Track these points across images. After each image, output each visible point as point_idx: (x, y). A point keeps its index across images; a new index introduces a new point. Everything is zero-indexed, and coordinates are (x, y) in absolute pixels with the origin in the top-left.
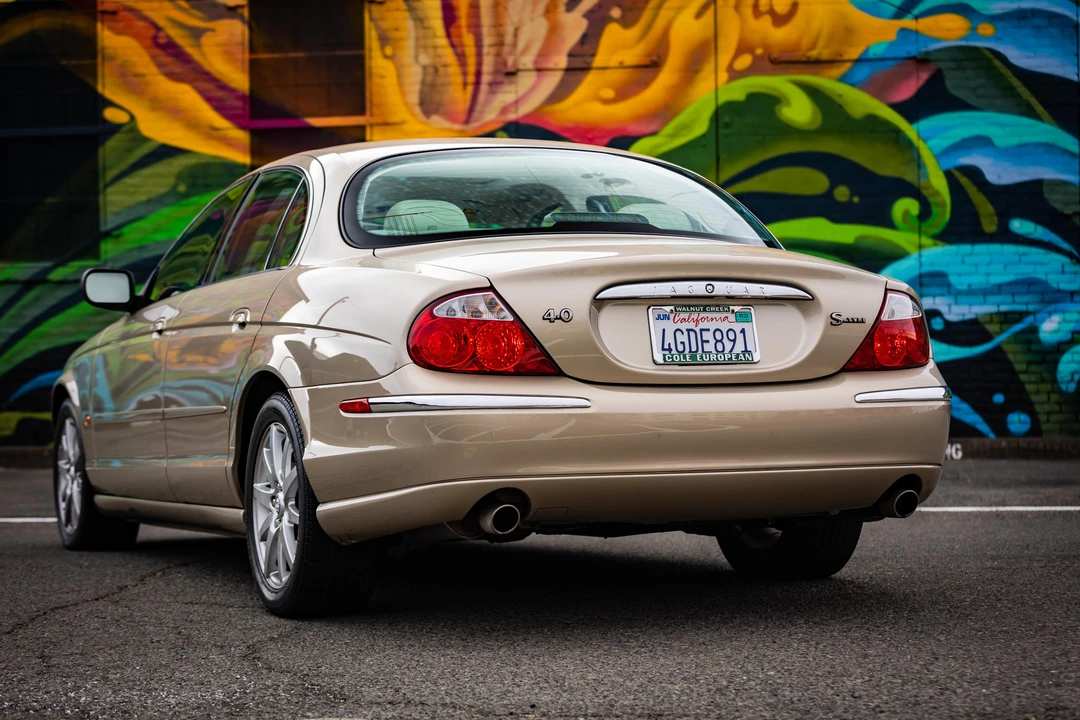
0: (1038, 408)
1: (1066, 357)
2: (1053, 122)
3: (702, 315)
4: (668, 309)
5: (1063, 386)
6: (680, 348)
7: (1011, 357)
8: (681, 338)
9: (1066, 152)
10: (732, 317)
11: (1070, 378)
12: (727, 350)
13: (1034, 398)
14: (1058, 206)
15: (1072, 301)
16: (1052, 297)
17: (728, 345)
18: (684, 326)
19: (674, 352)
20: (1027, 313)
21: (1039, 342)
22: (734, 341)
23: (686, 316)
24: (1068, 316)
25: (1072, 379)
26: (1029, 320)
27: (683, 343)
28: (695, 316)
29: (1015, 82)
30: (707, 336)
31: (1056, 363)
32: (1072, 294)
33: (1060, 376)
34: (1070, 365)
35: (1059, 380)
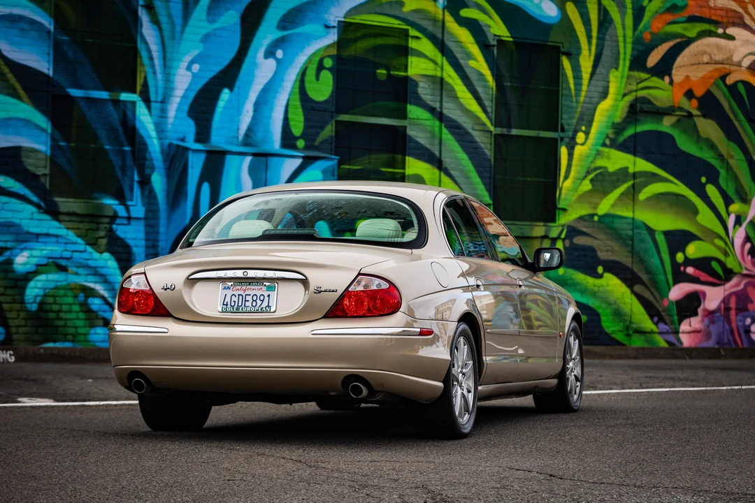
0: (11, 322)
1: (32, 284)
2: (30, 103)
3: (249, 287)
4: (230, 284)
5: (28, 306)
6: (233, 304)
8: (233, 298)
9: (38, 127)
10: (264, 288)
11: (33, 300)
12: (258, 306)
13: (9, 315)
14: (31, 168)
15: (37, 242)
16: (25, 238)
17: (259, 302)
18: (237, 293)
19: (229, 306)
20: (7, 249)
21: (13, 271)
22: (263, 301)
23: (239, 287)
24: (35, 253)
25: (34, 302)
26: (8, 253)
27: (235, 301)
28: (244, 288)
29: (6, 70)
30: (248, 298)
31: (24, 288)
32: (38, 235)
33: (26, 298)
34: (34, 290)
35: (27, 301)
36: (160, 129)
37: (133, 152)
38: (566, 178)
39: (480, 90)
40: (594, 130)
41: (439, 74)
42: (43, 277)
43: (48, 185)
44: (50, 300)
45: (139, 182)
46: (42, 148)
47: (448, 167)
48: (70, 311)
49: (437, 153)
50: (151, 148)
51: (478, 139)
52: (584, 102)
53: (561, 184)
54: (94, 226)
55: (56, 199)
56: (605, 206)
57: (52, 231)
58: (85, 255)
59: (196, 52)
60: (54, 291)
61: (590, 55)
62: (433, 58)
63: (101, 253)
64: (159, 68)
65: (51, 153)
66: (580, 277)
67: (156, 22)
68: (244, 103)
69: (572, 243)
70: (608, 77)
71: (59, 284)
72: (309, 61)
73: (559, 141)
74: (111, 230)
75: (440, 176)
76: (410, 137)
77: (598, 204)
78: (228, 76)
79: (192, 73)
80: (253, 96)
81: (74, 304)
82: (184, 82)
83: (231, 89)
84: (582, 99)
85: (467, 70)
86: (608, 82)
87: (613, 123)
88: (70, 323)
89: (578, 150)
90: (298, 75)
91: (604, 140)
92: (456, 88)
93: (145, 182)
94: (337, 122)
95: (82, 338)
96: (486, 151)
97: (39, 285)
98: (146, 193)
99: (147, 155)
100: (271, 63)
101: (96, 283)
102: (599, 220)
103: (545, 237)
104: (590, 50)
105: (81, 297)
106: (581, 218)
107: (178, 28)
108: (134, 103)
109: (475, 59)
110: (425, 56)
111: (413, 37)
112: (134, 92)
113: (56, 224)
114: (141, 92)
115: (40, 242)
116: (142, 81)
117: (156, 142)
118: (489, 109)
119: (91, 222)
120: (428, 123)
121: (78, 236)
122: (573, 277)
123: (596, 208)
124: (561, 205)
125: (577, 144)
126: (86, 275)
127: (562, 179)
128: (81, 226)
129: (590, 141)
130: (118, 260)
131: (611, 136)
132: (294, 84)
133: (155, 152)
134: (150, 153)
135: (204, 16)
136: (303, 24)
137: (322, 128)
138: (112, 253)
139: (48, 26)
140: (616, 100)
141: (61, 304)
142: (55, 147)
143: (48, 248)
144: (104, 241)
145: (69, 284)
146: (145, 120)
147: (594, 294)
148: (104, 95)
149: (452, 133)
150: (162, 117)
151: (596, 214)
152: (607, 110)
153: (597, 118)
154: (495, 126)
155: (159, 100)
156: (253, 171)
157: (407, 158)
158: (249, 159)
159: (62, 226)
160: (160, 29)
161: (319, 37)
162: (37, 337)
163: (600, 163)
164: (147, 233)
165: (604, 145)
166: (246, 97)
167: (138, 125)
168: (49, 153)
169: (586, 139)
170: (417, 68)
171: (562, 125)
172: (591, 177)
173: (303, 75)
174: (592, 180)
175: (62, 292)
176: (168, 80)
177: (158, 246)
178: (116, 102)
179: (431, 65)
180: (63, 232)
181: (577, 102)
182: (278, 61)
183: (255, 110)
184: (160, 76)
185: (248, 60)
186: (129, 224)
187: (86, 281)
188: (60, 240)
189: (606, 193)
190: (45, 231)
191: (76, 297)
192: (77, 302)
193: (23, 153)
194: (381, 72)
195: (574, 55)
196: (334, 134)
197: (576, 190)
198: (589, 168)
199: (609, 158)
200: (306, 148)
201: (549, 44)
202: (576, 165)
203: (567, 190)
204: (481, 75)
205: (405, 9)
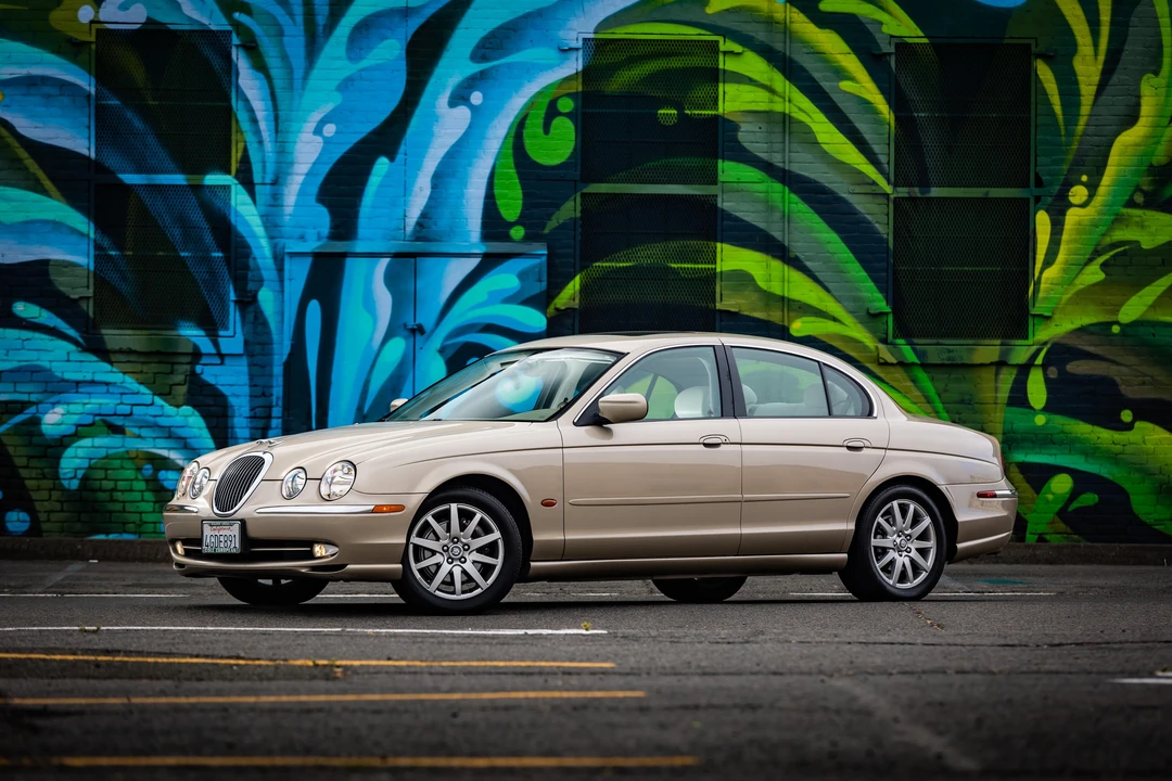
0: (38, 506)
1: (69, 452)
2: (62, 199)
5: (65, 483)
7: (11, 450)
9: (74, 231)
11: (72, 475)
13: (35, 496)
14: (62, 289)
15: (77, 392)
16: (57, 388)
20: (31, 403)
21: (41, 434)
24: (72, 408)
25: (75, 477)
26: (33, 409)
29: (23, 154)
31: (59, 457)
32: (78, 383)
33: (61, 471)
34: (73, 461)
35: (62, 477)
36: (271, 223)
37: (227, 259)
38: (1049, 261)
39: (863, 127)
40: (1107, 180)
41: (778, 107)
42: (87, 442)
43: (91, 314)
44: (100, 474)
45: (236, 302)
46: (81, 260)
47: (802, 257)
48: (131, 490)
49: (777, 235)
50: (256, 252)
51: (859, 208)
52: (1085, 134)
53: (1037, 274)
54: (165, 368)
55: (104, 331)
56: (1134, 308)
57: (98, 377)
58: (152, 411)
59: (330, 107)
60: (103, 461)
61: (1096, 54)
62: (768, 83)
63: (178, 406)
64: (267, 135)
65: (95, 268)
66: (1082, 429)
67: (260, 66)
68: (415, 176)
69: (1062, 371)
70: (1138, 89)
71: (111, 451)
72: (531, 104)
73: (1032, 201)
74: (193, 373)
75: (783, 271)
76: (723, 210)
77: (1121, 304)
78: (387, 138)
79: (324, 138)
80: (430, 165)
81: (136, 479)
82: (310, 152)
83: (392, 157)
84: (1080, 128)
85: (834, 96)
86: (1139, 97)
87: (1151, 166)
88: (129, 507)
89: (1072, 217)
90: (510, 128)
91: (1132, 196)
92: (815, 127)
93: (248, 302)
94: (583, 196)
95: (150, 527)
96: (877, 225)
97: (81, 452)
98: (250, 317)
99: (251, 262)
100: (463, 112)
101: (170, 449)
102: (1122, 331)
103: (1001, 364)
104: (1096, 45)
105: (148, 470)
106: (1082, 330)
107: (299, 73)
108: (227, 188)
109: (852, 79)
110: (751, 81)
111: (725, 53)
112: (228, 172)
113: (107, 366)
114: (237, 171)
115: (82, 393)
116: (239, 155)
117: (264, 242)
118: (883, 159)
119: (160, 362)
120: (761, 187)
121: (141, 383)
122: (1067, 428)
123: (1116, 312)
124: (1039, 308)
125: (1071, 205)
126: (155, 438)
127: (1038, 266)
128: (145, 368)
129: (1098, 200)
130: (205, 416)
131: (1145, 188)
132: (503, 143)
133: (265, 258)
134: (255, 259)
135: (342, 51)
136: (519, 50)
137: (557, 207)
138: (194, 406)
139: (87, 88)
140: (1156, 126)
141: (116, 480)
142: (101, 257)
143: (93, 401)
144: (184, 389)
145: (127, 452)
146: (245, 211)
147: (1114, 458)
148: (179, 179)
149: (806, 200)
150: (273, 206)
151: (1117, 323)
152: (1136, 145)
153: (1113, 158)
154: (895, 185)
155: (268, 181)
156: (391, 280)
157: (719, 245)
158: (385, 262)
159: (114, 370)
160: (269, 78)
161: (549, 67)
162: (78, 526)
163: (1120, 235)
164: (252, 376)
165: (1131, 204)
166: (418, 167)
167: (233, 219)
168: (92, 268)
169: (1091, 196)
170: (733, 100)
171: (1037, 174)
172: (1101, 259)
173: (520, 126)
174: (1104, 266)
175: (117, 463)
176: (283, 150)
177: (272, 395)
178: (197, 189)
179: (763, 95)
180: (117, 377)
181: (1070, 134)
182: (473, 108)
183: (434, 186)
184: (269, 146)
185: (419, 112)
186: (222, 364)
187: (155, 447)
188: (111, 389)
189: (1138, 285)
190: (89, 377)
191: (139, 469)
192: (140, 477)
193: (51, 269)
194: (668, 113)
195: (1062, 58)
196: (578, 215)
197: (1071, 283)
198: (1098, 245)
199: (1142, 225)
200: (528, 238)
201: (1006, 41)
202: (1069, 242)
203: (1052, 284)
204: (866, 105)
205: (710, 10)
